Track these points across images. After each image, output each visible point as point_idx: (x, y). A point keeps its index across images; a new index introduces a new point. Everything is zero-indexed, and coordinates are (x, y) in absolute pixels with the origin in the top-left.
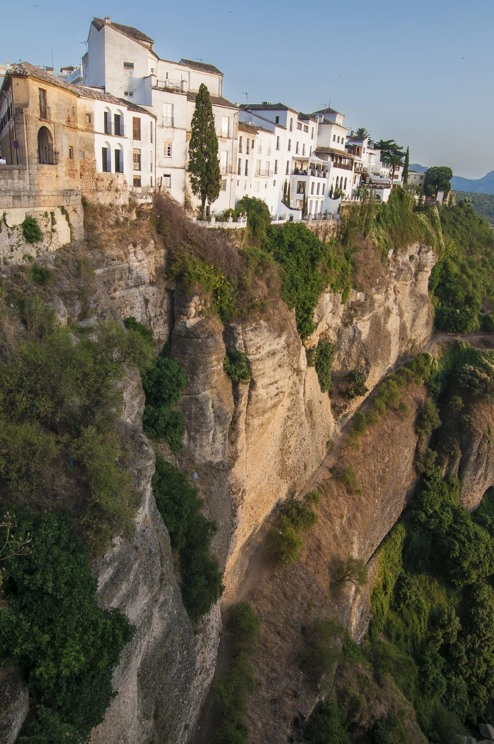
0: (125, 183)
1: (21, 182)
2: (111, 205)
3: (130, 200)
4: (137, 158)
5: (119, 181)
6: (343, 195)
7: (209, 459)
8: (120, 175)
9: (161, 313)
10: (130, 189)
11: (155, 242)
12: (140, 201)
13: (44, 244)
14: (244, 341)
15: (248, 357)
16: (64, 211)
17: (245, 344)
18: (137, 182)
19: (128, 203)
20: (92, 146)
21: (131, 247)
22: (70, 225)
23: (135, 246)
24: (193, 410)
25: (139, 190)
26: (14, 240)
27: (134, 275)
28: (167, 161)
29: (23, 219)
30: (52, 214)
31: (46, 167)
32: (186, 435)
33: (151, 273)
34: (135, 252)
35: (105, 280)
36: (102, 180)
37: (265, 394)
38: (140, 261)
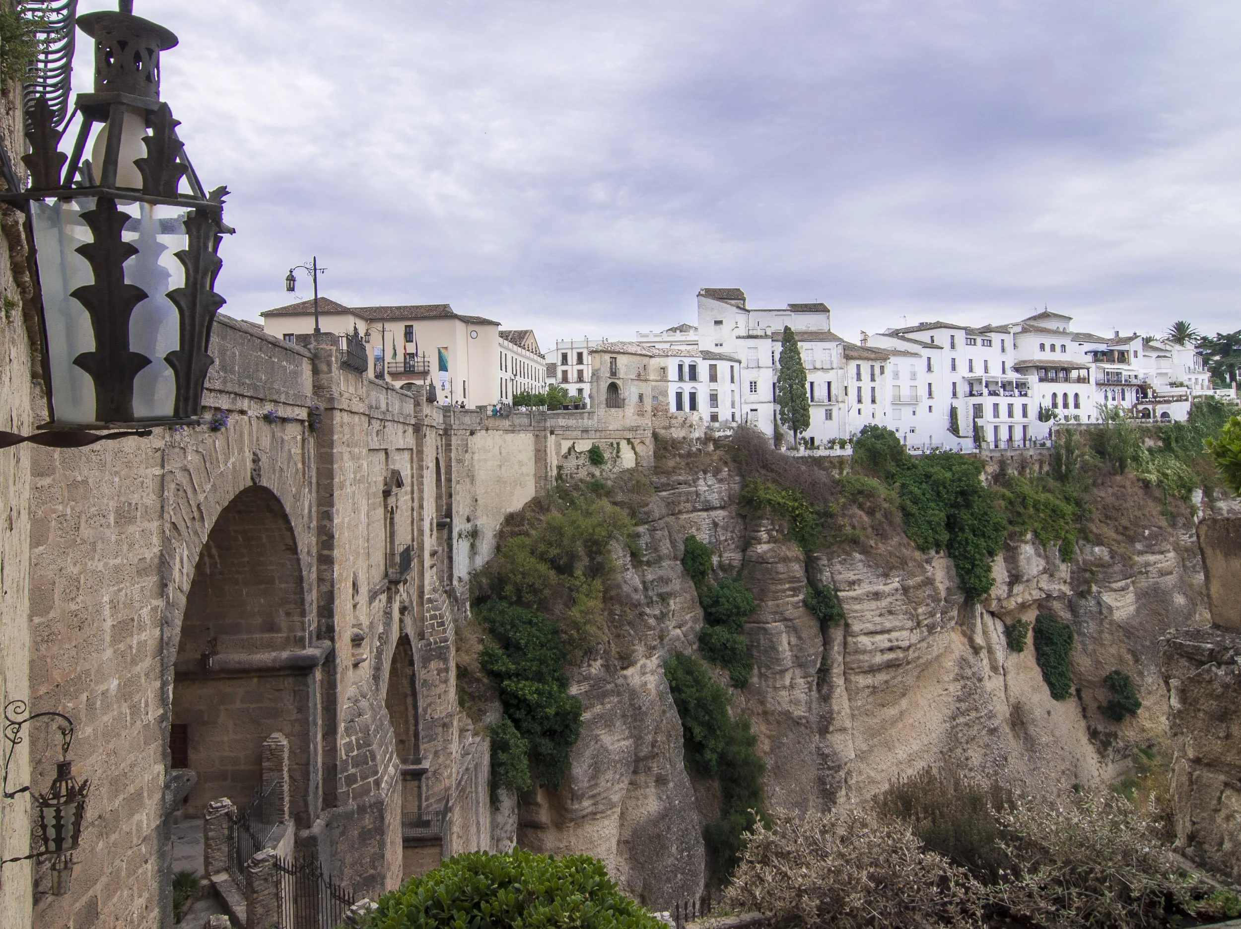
0: (701, 418)
1: (590, 421)
2: (684, 438)
3: (706, 433)
4: (714, 398)
5: (694, 417)
6: (1055, 416)
7: (786, 707)
8: (695, 413)
9: (732, 538)
10: (706, 424)
11: (729, 470)
12: (717, 434)
13: (607, 467)
14: (832, 573)
15: (839, 593)
16: (629, 441)
17: (832, 577)
18: (714, 418)
19: (703, 436)
20: (666, 391)
21: (701, 475)
22: (636, 453)
23: (705, 472)
24: (762, 642)
25: (717, 425)
26: (581, 462)
27: (702, 498)
28: (753, 397)
29: (590, 447)
30: (618, 444)
31: (613, 410)
32: (756, 671)
33: (723, 499)
34: (705, 479)
35: (670, 500)
36: (676, 418)
37: (869, 644)
38: (709, 486)
